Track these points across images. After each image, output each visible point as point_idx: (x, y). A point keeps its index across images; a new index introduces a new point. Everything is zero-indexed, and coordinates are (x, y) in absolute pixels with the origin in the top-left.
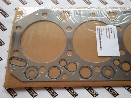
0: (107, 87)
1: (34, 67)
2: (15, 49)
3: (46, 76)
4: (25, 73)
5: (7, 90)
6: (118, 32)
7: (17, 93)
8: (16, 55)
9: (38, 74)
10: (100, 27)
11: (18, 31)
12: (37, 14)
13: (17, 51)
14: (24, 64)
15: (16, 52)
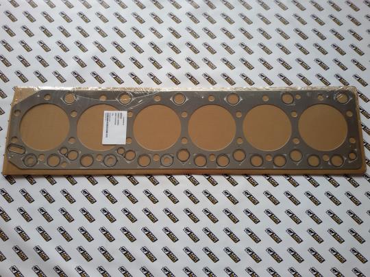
0: (108, 175)
1: (33, 154)
2: (13, 136)
3: (45, 164)
4: (23, 160)
5: (6, 178)
6: (128, 118)
7: (16, 180)
8: (14, 141)
9: (37, 161)
10: (109, 112)
11: (17, 115)
12: (38, 96)
13: (16, 137)
14: (22, 151)
15: (14, 139)
